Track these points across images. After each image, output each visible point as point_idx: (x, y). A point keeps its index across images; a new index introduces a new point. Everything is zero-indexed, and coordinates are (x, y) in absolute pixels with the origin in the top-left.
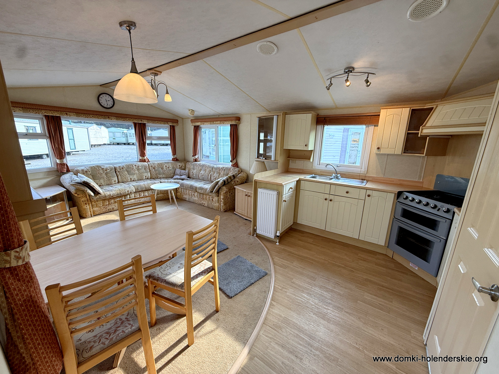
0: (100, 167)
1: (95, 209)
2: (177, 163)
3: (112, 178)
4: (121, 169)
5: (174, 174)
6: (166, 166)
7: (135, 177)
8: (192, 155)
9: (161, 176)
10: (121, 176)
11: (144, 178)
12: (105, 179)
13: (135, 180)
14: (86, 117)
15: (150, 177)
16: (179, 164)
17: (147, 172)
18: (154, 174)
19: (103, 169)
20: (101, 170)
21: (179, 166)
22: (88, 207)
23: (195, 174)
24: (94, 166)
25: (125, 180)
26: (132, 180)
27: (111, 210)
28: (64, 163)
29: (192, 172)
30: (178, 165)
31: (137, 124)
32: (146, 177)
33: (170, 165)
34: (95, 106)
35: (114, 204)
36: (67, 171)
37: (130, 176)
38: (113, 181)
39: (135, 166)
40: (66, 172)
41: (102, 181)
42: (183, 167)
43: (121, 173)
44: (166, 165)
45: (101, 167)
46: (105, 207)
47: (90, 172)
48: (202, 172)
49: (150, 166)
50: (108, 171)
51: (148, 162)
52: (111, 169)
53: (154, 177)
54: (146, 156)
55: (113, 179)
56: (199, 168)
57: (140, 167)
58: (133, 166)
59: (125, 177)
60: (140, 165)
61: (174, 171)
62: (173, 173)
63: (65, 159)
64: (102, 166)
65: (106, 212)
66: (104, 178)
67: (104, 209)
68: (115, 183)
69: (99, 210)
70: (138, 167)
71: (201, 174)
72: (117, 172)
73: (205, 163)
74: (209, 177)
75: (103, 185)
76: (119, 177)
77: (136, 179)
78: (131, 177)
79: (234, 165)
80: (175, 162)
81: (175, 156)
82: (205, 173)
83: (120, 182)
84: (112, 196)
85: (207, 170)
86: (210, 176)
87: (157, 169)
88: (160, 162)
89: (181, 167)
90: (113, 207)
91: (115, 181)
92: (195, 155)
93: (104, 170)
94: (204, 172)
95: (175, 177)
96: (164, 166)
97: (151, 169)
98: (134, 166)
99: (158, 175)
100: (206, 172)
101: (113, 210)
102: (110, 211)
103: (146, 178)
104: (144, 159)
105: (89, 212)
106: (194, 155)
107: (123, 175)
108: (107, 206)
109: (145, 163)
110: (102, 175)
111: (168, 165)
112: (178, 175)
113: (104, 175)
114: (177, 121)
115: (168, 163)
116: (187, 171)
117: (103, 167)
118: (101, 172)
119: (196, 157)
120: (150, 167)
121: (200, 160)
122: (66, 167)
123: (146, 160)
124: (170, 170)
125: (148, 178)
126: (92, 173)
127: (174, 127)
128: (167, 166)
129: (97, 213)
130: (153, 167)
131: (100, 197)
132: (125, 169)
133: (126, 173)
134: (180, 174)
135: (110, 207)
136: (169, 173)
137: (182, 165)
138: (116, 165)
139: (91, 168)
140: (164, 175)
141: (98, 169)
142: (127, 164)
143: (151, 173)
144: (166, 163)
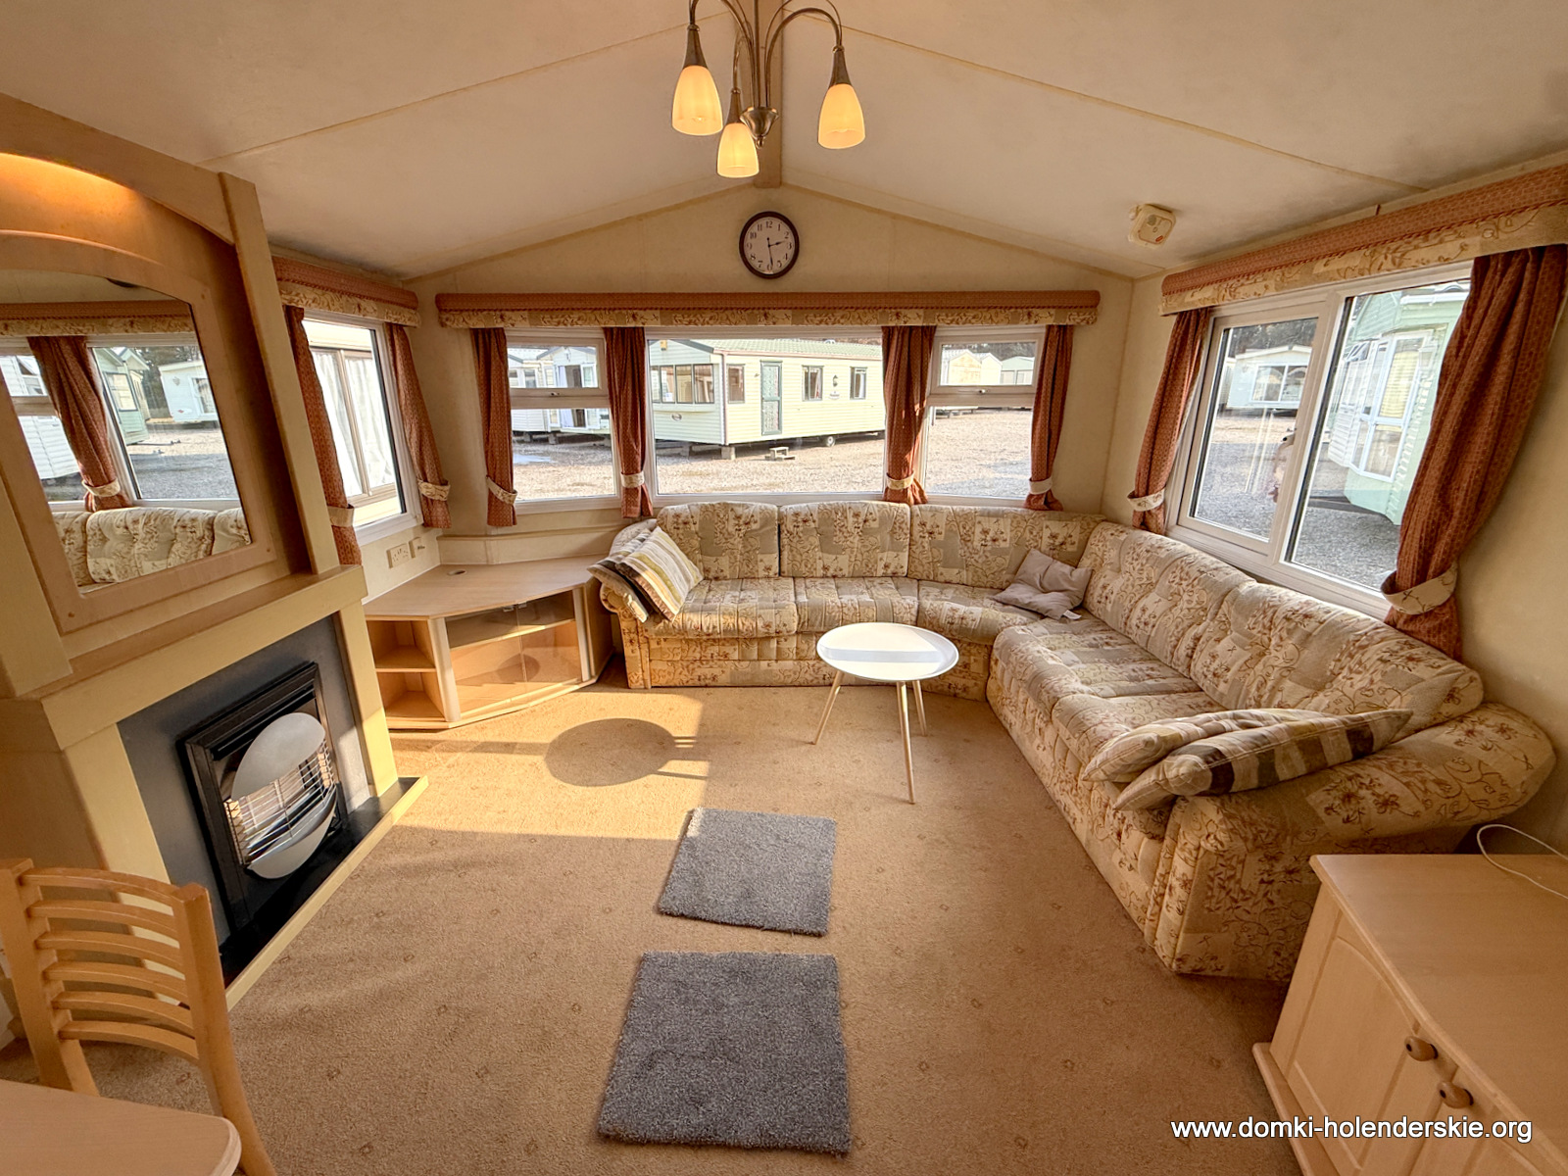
0: (732, 510)
1: (659, 666)
2: (1045, 524)
3: (760, 557)
4: (801, 524)
5: (1015, 573)
6: (985, 532)
7: (844, 563)
8: (1133, 489)
9: (951, 574)
10: (792, 551)
11: (880, 572)
12: (736, 558)
13: (839, 573)
14: (690, 323)
15: (905, 569)
16: (1055, 531)
17: (896, 548)
18: (924, 561)
19: (738, 517)
20: (732, 522)
21: (1054, 537)
22: (638, 653)
23: (1112, 597)
24: (714, 503)
25: (803, 569)
26: (831, 572)
27: (707, 682)
28: (636, 489)
29: (1102, 582)
30: (1046, 533)
31: (896, 333)
32: (886, 567)
33: (1005, 526)
34: (728, 273)
35: (720, 663)
36: (642, 513)
37: (825, 555)
38: (761, 567)
39: (856, 515)
40: (636, 516)
41: (724, 562)
42: (1070, 549)
43: (795, 540)
44: (986, 526)
45: (736, 508)
46: (687, 667)
47: (697, 525)
48: (1153, 603)
49: (917, 521)
50: (754, 526)
51: (916, 503)
52: (767, 519)
54: (912, 478)
55: (761, 561)
56: (1145, 575)
57: (875, 525)
58: (846, 518)
59: (804, 557)
60: (877, 515)
61: (1019, 561)
62: (1013, 568)
63: (642, 474)
64: (739, 505)
65: (690, 683)
66: (732, 553)
67: (685, 672)
68: (768, 577)
69: (669, 673)
70: (865, 521)
71: (1144, 610)
72: (783, 536)
73: (1189, 550)
74: (1182, 651)
75: (725, 578)
76: (785, 554)
77: (845, 572)
78: (829, 559)
79: (1413, 618)
80: (1035, 514)
81: (1045, 486)
82: (1164, 614)
83: (786, 574)
84: (709, 635)
85: (1186, 597)
86: (1187, 641)
87: (941, 538)
88: (966, 508)
89: (1062, 544)
90: (717, 671)
91: (768, 569)
92: (1147, 494)
93: (741, 522)
94: (1164, 605)
95: (1009, 593)
96: (978, 529)
97: (916, 536)
98: (850, 515)
99: (941, 570)
100: (1176, 611)
101: (714, 684)
102: (703, 683)
103: (889, 571)
104: (900, 488)
105: (641, 673)
106: (1142, 490)
107: (799, 546)
108: (698, 663)
109: (905, 505)
110: (731, 541)
111: (996, 526)
112: (1030, 583)
113: (736, 542)
114: (1089, 301)
115: (998, 516)
116: (1080, 573)
117: (739, 511)
118: (731, 529)
119: (1153, 502)
120: (917, 529)
121: (1173, 520)
122: (639, 499)
123: (910, 493)
124: (1002, 552)
125: (894, 575)
126: (702, 528)
127: (1065, 333)
128: (991, 534)
129: (663, 682)
130: (928, 527)
131: (667, 629)
132: (813, 525)
133: (815, 541)
134: (1041, 584)
135: (705, 671)
136: (993, 564)
137: (1071, 536)
138: (789, 508)
139: (705, 509)
140: (965, 572)
141: (722, 516)
142: (828, 507)
143: (912, 553)
144: (989, 515)
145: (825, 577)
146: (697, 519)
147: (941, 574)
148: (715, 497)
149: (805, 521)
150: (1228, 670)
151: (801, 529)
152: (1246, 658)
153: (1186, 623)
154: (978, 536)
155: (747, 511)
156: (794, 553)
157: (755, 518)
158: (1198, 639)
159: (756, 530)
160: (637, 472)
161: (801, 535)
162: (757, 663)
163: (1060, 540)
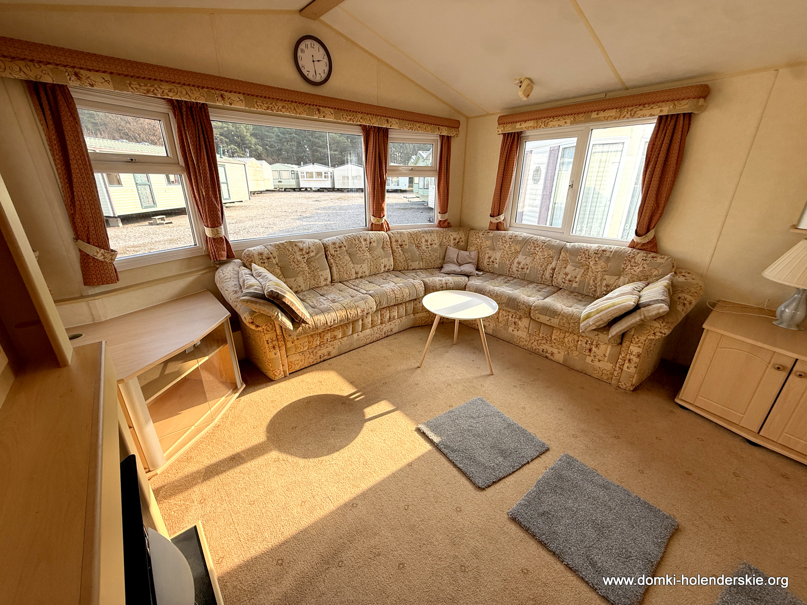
0: (296, 245)
1: (293, 357)
2: (450, 233)
3: (320, 273)
4: (338, 249)
5: (444, 259)
6: (427, 241)
7: (365, 268)
8: (491, 213)
9: (415, 265)
10: (337, 266)
11: (383, 270)
12: (306, 276)
13: (364, 275)
14: (268, 108)
15: (393, 267)
16: (455, 236)
17: (387, 256)
18: (402, 260)
19: (301, 250)
20: (298, 253)
22: (279, 354)
23: (497, 261)
24: (283, 242)
25: (346, 276)
26: (360, 275)
27: (325, 357)
28: (221, 238)
29: (487, 256)
30: (452, 238)
31: (371, 129)
32: (385, 266)
33: (435, 235)
34: (287, 76)
35: (331, 343)
36: (228, 257)
37: (356, 266)
38: (322, 279)
39: (365, 240)
40: (225, 258)
41: (300, 280)
42: (462, 244)
43: (337, 259)
44: (427, 238)
45: (298, 244)
46: (312, 352)
47: (277, 259)
48: (521, 258)
49: (393, 240)
50: (312, 254)
51: (387, 231)
52: (318, 250)
53: (401, 266)
54: (384, 217)
55: (322, 275)
56: (513, 248)
57: (374, 244)
58: (361, 242)
59: (345, 269)
60: (374, 239)
61: (444, 253)
62: (442, 257)
63: (222, 227)
64: (299, 242)
65: (315, 362)
66: (304, 274)
67: (311, 356)
68: (326, 285)
69: (301, 361)
70: (370, 243)
71: (519, 263)
72: (329, 258)
74: (547, 275)
76: (334, 269)
77: (367, 273)
78: (358, 268)
79: (643, 244)
80: (444, 230)
81: (446, 216)
82: (531, 262)
83: (336, 281)
84: (331, 326)
85: (539, 253)
86: (549, 271)
87: (407, 247)
88: (415, 230)
89: (458, 242)
90: (330, 349)
93: (304, 253)
94: (529, 259)
95: (448, 267)
96: (423, 240)
97: (395, 248)
98: (362, 240)
99: (411, 263)
100: (537, 260)
101: (329, 357)
102: (322, 359)
103: (386, 269)
104: (381, 223)
105: (282, 367)
106: (496, 213)
107: (340, 263)
108: (319, 348)
109: (383, 232)
110: (301, 265)
111: (430, 237)
112: (453, 262)
113: (304, 267)
114: (454, 124)
115: (430, 232)
116: (474, 254)
117: (301, 245)
118: (300, 258)
119: (503, 217)
120: (394, 244)
121: (509, 225)
122: (225, 246)
123: (384, 225)
124: (435, 250)
125: (388, 271)
126: (280, 261)
127: (449, 140)
128: (429, 242)
129: (297, 368)
130: (400, 242)
131: (304, 331)
132: (344, 249)
133: (347, 257)
134: (457, 262)
135: (324, 351)
136: (433, 256)
137: (461, 238)
138: (328, 240)
139: (278, 247)
140: (421, 263)
141: (291, 250)
142: (349, 237)
143: (395, 257)
144: (426, 232)
145: (357, 278)
146: (275, 254)
147: (411, 266)
148: (282, 239)
149: (340, 247)
150: (576, 278)
151: (338, 252)
152: (583, 272)
153: (545, 264)
154: (424, 243)
155: (304, 245)
156: (339, 267)
157: (311, 249)
158: (554, 269)
159: (313, 257)
160: (220, 225)
161: (339, 255)
162: (351, 336)
163: (457, 240)
